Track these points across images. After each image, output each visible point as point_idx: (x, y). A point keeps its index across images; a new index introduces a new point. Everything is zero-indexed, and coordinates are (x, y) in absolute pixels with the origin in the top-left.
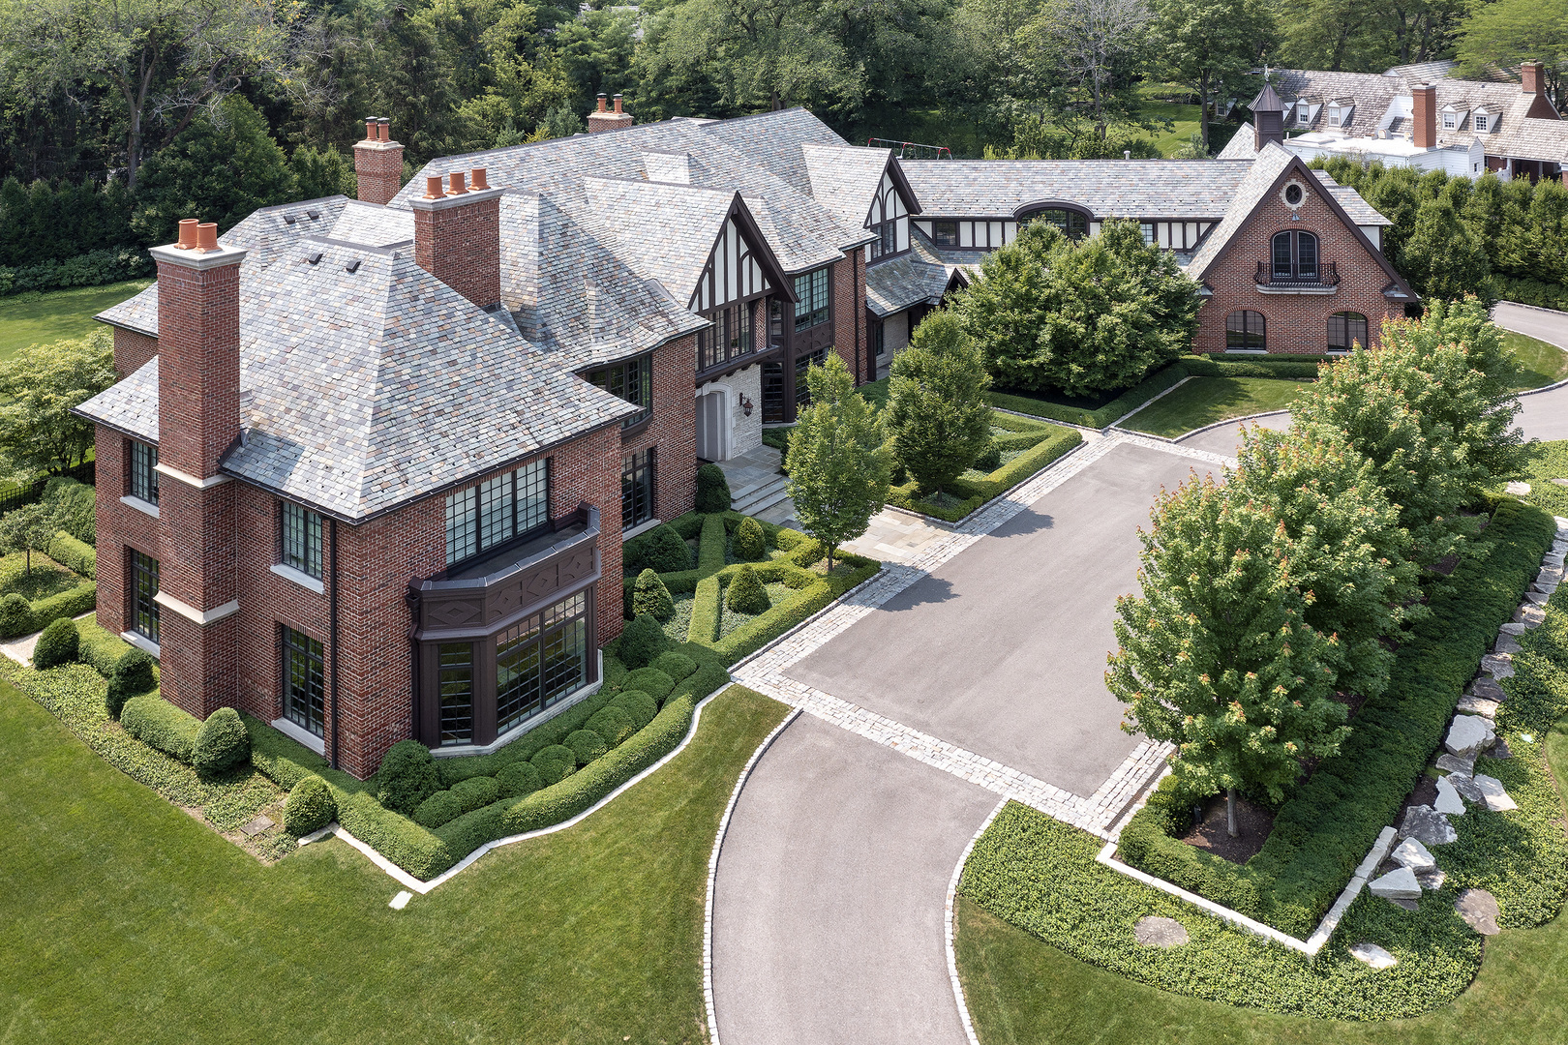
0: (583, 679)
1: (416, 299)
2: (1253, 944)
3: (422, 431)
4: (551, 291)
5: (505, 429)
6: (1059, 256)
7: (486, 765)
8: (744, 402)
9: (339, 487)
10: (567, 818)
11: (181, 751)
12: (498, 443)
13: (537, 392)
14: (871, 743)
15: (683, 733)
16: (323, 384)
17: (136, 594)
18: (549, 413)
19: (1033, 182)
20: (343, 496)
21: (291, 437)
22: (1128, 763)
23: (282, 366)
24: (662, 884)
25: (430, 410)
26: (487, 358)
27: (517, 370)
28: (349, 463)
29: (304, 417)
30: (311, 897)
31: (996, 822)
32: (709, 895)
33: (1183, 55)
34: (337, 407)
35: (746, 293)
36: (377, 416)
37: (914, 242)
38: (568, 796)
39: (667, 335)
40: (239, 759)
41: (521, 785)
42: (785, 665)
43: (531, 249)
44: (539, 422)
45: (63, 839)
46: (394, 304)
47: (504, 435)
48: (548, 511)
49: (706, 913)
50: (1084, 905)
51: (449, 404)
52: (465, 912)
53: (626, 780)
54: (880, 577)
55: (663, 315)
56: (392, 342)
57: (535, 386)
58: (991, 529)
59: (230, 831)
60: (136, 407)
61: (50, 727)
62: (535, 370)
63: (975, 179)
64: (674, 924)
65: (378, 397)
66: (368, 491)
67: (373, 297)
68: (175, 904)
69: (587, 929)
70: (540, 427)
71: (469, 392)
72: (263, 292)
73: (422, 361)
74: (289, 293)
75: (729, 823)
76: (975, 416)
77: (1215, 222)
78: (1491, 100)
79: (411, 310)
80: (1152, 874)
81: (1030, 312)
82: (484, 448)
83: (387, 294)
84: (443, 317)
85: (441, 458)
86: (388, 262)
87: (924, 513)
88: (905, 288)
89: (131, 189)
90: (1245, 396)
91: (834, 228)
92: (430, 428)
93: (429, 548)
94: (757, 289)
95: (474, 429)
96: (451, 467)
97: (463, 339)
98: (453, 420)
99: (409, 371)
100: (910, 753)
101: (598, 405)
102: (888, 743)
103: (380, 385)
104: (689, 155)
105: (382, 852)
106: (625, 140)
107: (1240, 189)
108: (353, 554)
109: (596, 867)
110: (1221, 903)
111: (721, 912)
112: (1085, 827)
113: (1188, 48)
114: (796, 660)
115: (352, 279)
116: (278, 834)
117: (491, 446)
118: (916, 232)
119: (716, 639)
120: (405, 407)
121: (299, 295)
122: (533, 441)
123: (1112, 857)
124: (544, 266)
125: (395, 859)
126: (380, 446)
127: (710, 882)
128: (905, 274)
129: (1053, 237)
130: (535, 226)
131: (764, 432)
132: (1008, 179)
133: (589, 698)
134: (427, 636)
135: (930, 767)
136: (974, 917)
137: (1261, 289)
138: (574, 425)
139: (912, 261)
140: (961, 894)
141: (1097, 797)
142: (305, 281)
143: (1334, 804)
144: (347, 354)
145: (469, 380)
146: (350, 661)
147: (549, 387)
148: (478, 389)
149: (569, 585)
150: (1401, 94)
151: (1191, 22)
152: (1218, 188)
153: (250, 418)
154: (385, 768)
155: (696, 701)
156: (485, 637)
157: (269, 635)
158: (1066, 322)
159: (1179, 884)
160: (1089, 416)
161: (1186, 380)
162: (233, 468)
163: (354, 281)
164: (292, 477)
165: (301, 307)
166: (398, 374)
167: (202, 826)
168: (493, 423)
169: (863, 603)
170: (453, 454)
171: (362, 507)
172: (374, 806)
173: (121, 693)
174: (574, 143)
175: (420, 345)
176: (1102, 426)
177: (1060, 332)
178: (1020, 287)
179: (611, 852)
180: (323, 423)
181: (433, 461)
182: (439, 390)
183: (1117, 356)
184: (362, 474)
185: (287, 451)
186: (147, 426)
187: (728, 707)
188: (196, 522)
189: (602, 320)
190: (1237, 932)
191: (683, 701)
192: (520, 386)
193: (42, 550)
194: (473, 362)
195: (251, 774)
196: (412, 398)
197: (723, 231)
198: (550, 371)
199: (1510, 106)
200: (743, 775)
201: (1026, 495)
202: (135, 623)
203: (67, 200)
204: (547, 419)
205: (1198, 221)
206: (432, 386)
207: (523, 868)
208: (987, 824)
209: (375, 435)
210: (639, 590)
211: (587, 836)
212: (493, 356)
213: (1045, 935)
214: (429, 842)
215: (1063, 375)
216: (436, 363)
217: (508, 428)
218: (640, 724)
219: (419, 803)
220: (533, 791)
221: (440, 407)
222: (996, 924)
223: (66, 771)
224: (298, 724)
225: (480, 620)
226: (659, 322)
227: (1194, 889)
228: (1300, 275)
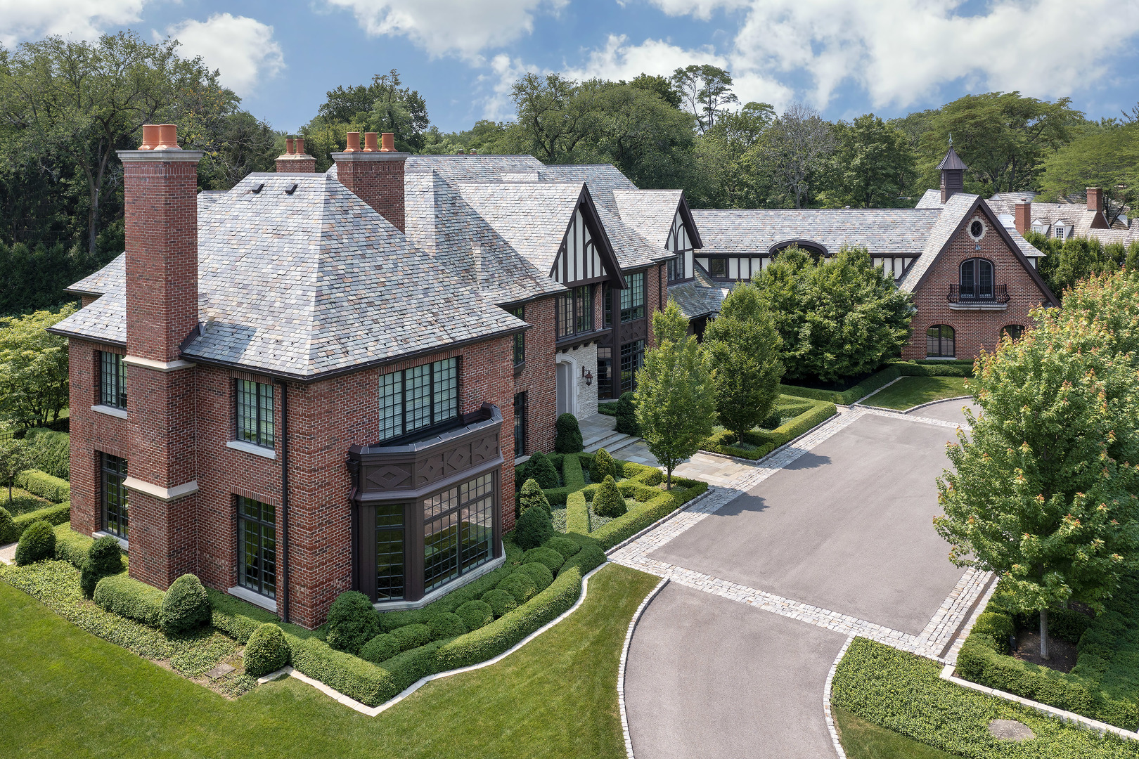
0: (490, 553)
1: (346, 212)
2: (1092, 737)
3: (357, 316)
4: (446, 246)
5: (425, 324)
6: (811, 272)
7: (417, 616)
8: (586, 373)
9: (290, 354)
10: (491, 658)
11: (149, 615)
12: (420, 334)
13: (448, 301)
14: (730, 601)
15: (577, 595)
16: (270, 280)
17: (105, 505)
18: (458, 317)
19: (782, 226)
20: (293, 361)
21: (243, 323)
22: (941, 612)
23: (233, 272)
24: (581, 704)
25: (363, 301)
26: (406, 268)
27: (431, 282)
28: (297, 336)
29: (254, 307)
30: (272, 723)
31: (849, 652)
32: (622, 711)
33: (855, 181)
34: (283, 296)
35: (589, 276)
36: (320, 298)
37: (696, 274)
38: (490, 638)
39: (536, 293)
40: (201, 619)
41: (449, 630)
42: (648, 551)
43: (428, 213)
44: (452, 323)
45: (44, 688)
46: (328, 215)
47: (424, 329)
48: (458, 407)
49: (623, 725)
50: (941, 710)
51: (378, 298)
52: (412, 729)
53: (535, 630)
54: (708, 494)
55: (532, 278)
56: (328, 242)
57: (446, 296)
58: (784, 465)
59: (196, 676)
60: (105, 319)
61: (30, 607)
62: (445, 284)
63: (740, 224)
64: (597, 734)
65: (319, 284)
66: (315, 356)
67: (310, 209)
68: (149, 733)
69: (522, 739)
70: (453, 327)
71: (394, 291)
72: (213, 220)
73: (354, 261)
74: (236, 218)
75: (627, 659)
76: (771, 370)
77: (916, 257)
78: (1066, 216)
79: (343, 220)
80: (990, 686)
81: (793, 313)
82: (408, 336)
83: (323, 205)
84: (369, 231)
85: (374, 339)
86: (321, 182)
87: (732, 455)
88: (693, 305)
89: (92, 254)
90: (946, 387)
91: (644, 246)
92: (364, 315)
93: (365, 420)
94: (597, 274)
95: (399, 321)
96: (383, 346)
97: (386, 250)
98: (383, 311)
99: (344, 267)
100: (763, 608)
101: (496, 318)
102: (744, 601)
103: (321, 274)
104: (538, 173)
105: (333, 686)
106: (487, 164)
107: (933, 230)
108: (303, 414)
109: (521, 693)
110: (1056, 705)
111: (637, 724)
112: (924, 655)
113: (858, 176)
114: (655, 547)
115: (291, 199)
116: (241, 675)
117: (414, 335)
118: (697, 266)
119: (590, 531)
120: (342, 295)
121: (244, 218)
122: (447, 336)
123: (952, 675)
124: (440, 226)
125: (346, 690)
126: (324, 321)
127: (621, 702)
128: (692, 295)
129: (804, 260)
130: (431, 196)
131: (600, 405)
132: (764, 224)
133: (496, 570)
134: (366, 497)
135: (783, 617)
136: (851, 722)
137: (953, 306)
138: (479, 329)
139: (696, 287)
140: (835, 706)
141: (924, 635)
142: (249, 207)
143: (1124, 631)
144: (290, 254)
145: (393, 283)
146: (300, 517)
147: (456, 298)
148: (400, 290)
149: (480, 464)
150: (1003, 213)
151: (860, 156)
152: (917, 231)
153: (207, 314)
154: (334, 613)
155: (583, 573)
156: (415, 499)
157: (226, 508)
158: (821, 319)
159: (1016, 693)
160: (839, 395)
161: (900, 378)
162: (193, 353)
163: (292, 200)
164: (246, 353)
165: (247, 226)
166: (335, 268)
167: (171, 674)
168: (415, 318)
169: (699, 510)
170: (384, 337)
171: (311, 367)
172: (323, 648)
173: (94, 574)
174: (450, 160)
175: (352, 249)
176: (848, 403)
177: (817, 327)
178: (787, 293)
179: (532, 682)
180: (271, 309)
181: (367, 340)
182: (369, 286)
183: (859, 344)
184: (309, 342)
185: (242, 334)
186: (116, 331)
187: (609, 578)
188: (160, 403)
189: (486, 274)
190: (1073, 728)
191: (574, 571)
192: (434, 294)
193: (22, 487)
194: (395, 269)
195: (212, 633)
196: (347, 289)
197: (573, 219)
198: (456, 286)
199: (1079, 220)
200: (632, 625)
201: (806, 444)
202: (105, 524)
203: (41, 259)
204: (457, 322)
205: (903, 256)
206: (363, 283)
207: (458, 695)
208: (841, 654)
209: (319, 313)
210: (525, 496)
211: (509, 670)
212: (411, 267)
213: (915, 734)
214: (376, 673)
215: (819, 363)
216: (366, 265)
217: (427, 324)
218: (541, 587)
219: (363, 644)
220: (460, 634)
221: (371, 300)
222: (871, 727)
223: (46, 638)
224: (252, 590)
225: (410, 483)
226: (529, 283)
227: (1030, 696)
228: (982, 296)
